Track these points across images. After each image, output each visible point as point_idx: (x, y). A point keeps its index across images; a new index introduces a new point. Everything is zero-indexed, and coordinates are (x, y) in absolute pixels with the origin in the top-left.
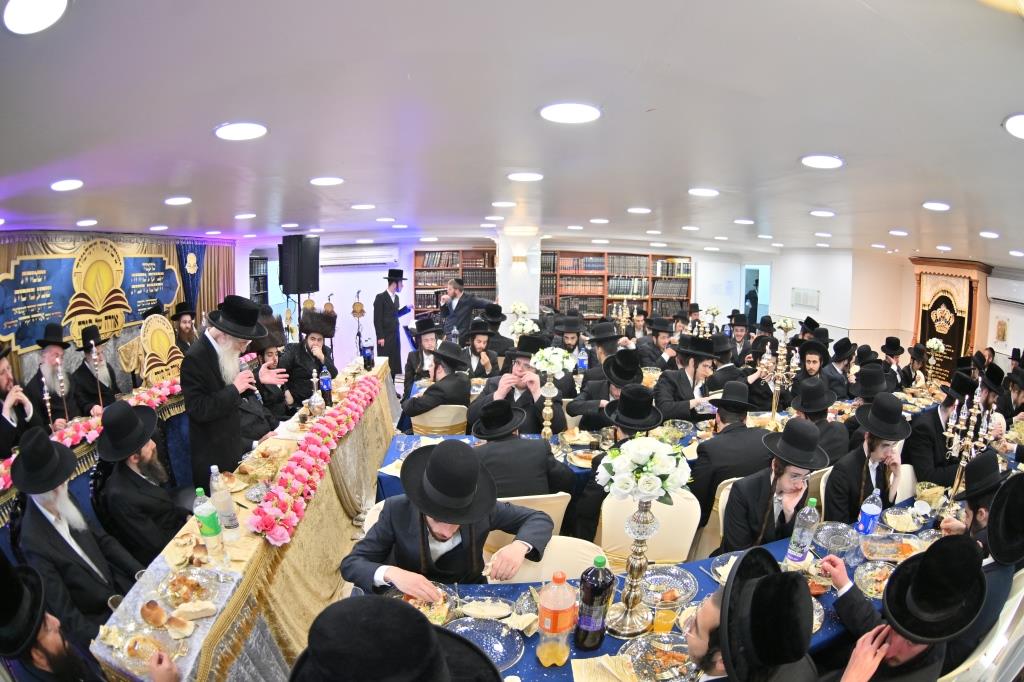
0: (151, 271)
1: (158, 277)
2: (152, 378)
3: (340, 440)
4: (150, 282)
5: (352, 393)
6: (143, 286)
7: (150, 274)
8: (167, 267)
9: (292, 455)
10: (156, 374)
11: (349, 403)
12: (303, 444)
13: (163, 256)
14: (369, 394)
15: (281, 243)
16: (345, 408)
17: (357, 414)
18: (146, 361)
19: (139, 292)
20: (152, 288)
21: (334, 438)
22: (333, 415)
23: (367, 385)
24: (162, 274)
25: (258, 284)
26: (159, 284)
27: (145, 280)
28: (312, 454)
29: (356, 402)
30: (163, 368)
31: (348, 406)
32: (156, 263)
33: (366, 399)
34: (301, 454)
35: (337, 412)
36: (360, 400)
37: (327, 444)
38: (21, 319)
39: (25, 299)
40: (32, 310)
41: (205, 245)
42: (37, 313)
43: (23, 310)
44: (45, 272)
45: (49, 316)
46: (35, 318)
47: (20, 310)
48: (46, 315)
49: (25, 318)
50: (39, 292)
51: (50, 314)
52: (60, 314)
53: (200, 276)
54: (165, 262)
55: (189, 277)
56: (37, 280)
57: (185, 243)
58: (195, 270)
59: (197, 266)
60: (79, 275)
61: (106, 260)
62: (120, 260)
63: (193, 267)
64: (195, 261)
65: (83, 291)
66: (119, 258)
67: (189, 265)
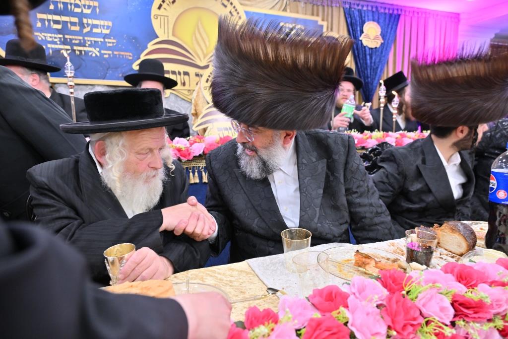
13: (318, 19)
38: (53, 46)
39: (59, 27)
40: (73, 42)
41: (399, 15)
42: (85, 46)
43: (55, 38)
44: (96, 4)
45: (109, 54)
46: (80, 51)
47: (50, 37)
48: (103, 52)
49: (62, 47)
50: (88, 25)
51: (110, 52)
52: (130, 56)
53: (387, 54)
54: (322, 26)
55: (365, 51)
56: (82, 11)
57: (360, 8)
58: (377, 43)
59: (381, 39)
60: (162, 18)
61: (212, 9)
62: (238, 13)
63: (374, 39)
64: (379, 33)
65: (172, 38)
66: (236, 10)
67: (367, 37)
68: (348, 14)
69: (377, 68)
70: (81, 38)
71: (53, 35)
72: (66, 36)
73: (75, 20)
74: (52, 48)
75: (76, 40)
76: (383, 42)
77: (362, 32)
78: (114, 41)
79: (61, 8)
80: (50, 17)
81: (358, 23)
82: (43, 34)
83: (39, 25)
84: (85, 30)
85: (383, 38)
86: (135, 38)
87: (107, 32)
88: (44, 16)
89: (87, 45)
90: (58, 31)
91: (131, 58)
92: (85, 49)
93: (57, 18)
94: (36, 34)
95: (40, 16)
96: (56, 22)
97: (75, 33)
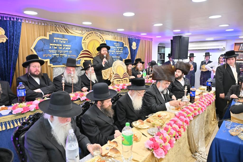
0: (117, 46)
1: (121, 49)
2: (115, 82)
3: (195, 116)
4: (117, 50)
5: (202, 99)
6: (114, 51)
7: (117, 47)
8: (125, 46)
9: (172, 119)
10: (117, 81)
11: (200, 103)
12: (177, 115)
13: (122, 41)
14: (209, 101)
15: (172, 39)
16: (198, 104)
17: (204, 108)
18: (114, 76)
19: (113, 53)
20: (118, 52)
21: (192, 115)
22: (192, 106)
23: (209, 97)
24: (123, 48)
25: (161, 56)
26: (121, 52)
27: (115, 49)
28: (182, 120)
29: (204, 103)
30: (120, 79)
31: (200, 104)
32: (120, 44)
33: (208, 103)
34: (176, 119)
35: (194, 105)
36: (205, 102)
37: (189, 117)
38: (54, 54)
39: (56, 48)
40: (60, 52)
41: (140, 39)
42: (63, 54)
43: (55, 52)
44: (67, 40)
45: (70, 56)
46: (62, 56)
47: (53, 52)
48: (68, 55)
49: (57, 55)
50: (64, 46)
51: (70, 55)
52: (75, 56)
53: (137, 51)
54: (124, 44)
55: (133, 50)
56: (63, 42)
57: (132, 38)
60: (85, 43)
61: (98, 40)
62: (104, 41)
65: (87, 49)
66: (103, 40)
68: (129, 39)
70: (62, 51)
71: (54, 51)
72: (58, 51)
73: (61, 45)
74: (54, 55)
75: (61, 52)
77: (132, 45)
78: (71, 51)
79: (57, 41)
80: (54, 45)
81: (131, 42)
82: (51, 51)
83: (50, 48)
84: (64, 48)
85: (137, 47)
86: (77, 50)
87: (69, 49)
88: (52, 45)
90: (56, 49)
91: (76, 57)
92: (63, 55)
93: (56, 45)
94: (49, 51)
95: (51, 44)
96: (55, 46)
97: (61, 50)
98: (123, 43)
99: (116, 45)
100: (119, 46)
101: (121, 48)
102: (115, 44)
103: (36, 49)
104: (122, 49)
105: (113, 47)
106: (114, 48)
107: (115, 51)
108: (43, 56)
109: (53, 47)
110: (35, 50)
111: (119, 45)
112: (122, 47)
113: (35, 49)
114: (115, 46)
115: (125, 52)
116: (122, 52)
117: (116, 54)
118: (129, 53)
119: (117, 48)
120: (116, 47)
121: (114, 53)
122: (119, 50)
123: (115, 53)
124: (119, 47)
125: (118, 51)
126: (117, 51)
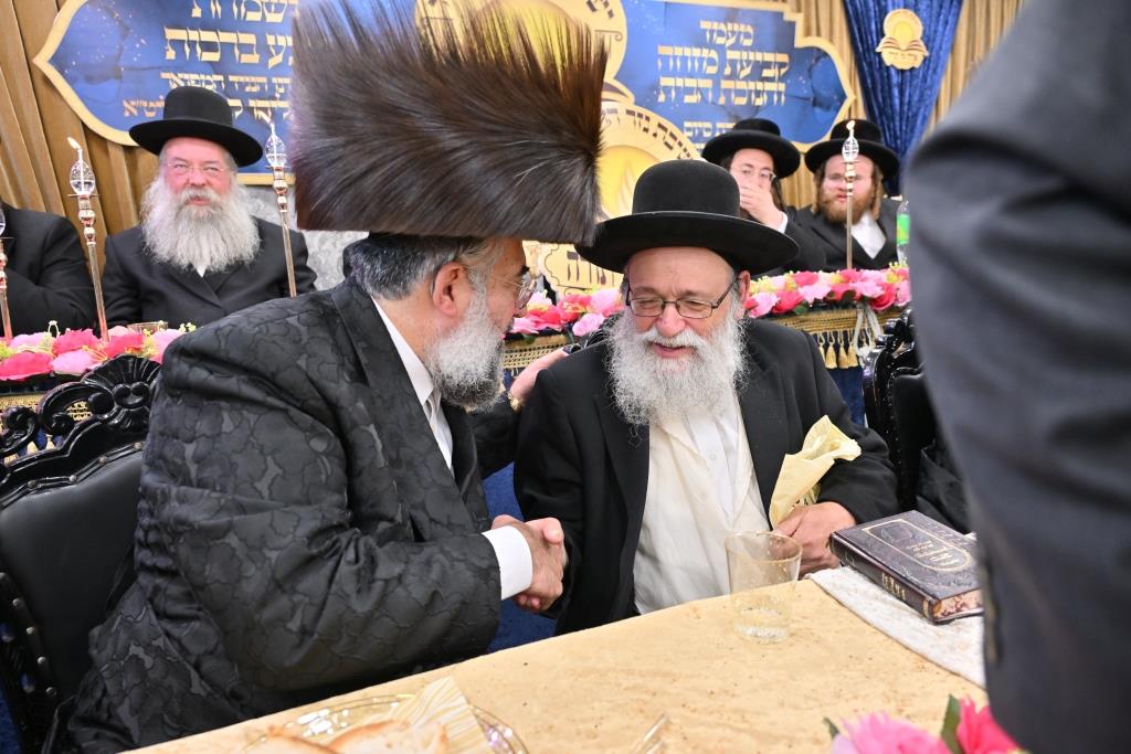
0: (734, 47)
1: (767, 65)
4: (733, 76)
7: (731, 55)
8: (801, 42)
13: (781, 6)
19: (689, 99)
20: (740, 93)
24: (784, 58)
26: (770, 86)
27: (713, 70)
32: (755, 26)
39: (214, 57)
40: (248, 89)
42: (273, 98)
43: (208, 83)
53: (935, 80)
54: (792, 25)
55: (889, 76)
56: (264, 17)
58: (916, 59)
59: (924, 48)
62: (607, 3)
63: (908, 50)
64: (919, 34)
67: (893, 44)
69: (915, 115)
70: (264, 80)
71: (202, 77)
72: (232, 78)
73: (250, 39)
75: (253, 84)
76: (927, 54)
77: (881, 34)
79: (216, 12)
80: (194, 35)
81: (872, 14)
82: (180, 75)
83: (171, 54)
84: (273, 62)
85: (928, 46)
88: (180, 34)
89: (278, 95)
90: (214, 67)
92: (274, 104)
93: (209, 36)
94: (165, 75)
95: (172, 34)
96: (209, 46)
97: (249, 69)
98: (788, 17)
99: (721, 33)
100: (748, 42)
101: (769, 57)
102: (712, 31)
103: (68, 68)
104: (782, 65)
105: (696, 52)
106: (701, 60)
107: (716, 78)
108: (127, 114)
109: (187, 50)
110: (61, 71)
111: (747, 36)
112: (778, 50)
113: (56, 60)
114: (711, 46)
115: (805, 92)
116: (782, 87)
117: (722, 101)
118: (843, 97)
119: (733, 63)
120: (721, 49)
121: (704, 99)
122: (747, 71)
123: (717, 95)
124: (747, 49)
125: (742, 85)
126: (725, 84)
